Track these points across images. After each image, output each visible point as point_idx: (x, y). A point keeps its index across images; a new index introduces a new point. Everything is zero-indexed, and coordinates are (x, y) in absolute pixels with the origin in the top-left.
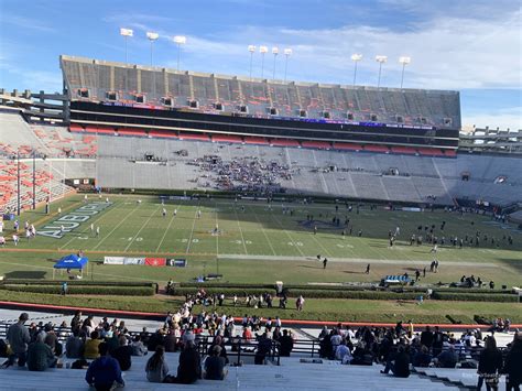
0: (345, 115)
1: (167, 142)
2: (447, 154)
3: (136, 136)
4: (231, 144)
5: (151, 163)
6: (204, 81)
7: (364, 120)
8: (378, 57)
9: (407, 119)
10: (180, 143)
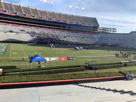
0: (71, 22)
1: (16, 27)
2: (96, 33)
3: (4, 25)
4: (38, 29)
5: (13, 33)
6: (26, 9)
7: (76, 23)
8: (76, 7)
9: (86, 24)
10: (21, 27)
